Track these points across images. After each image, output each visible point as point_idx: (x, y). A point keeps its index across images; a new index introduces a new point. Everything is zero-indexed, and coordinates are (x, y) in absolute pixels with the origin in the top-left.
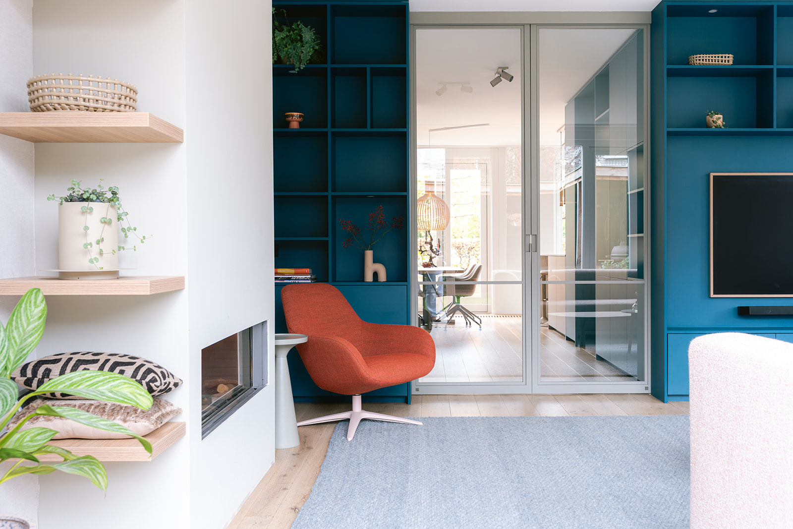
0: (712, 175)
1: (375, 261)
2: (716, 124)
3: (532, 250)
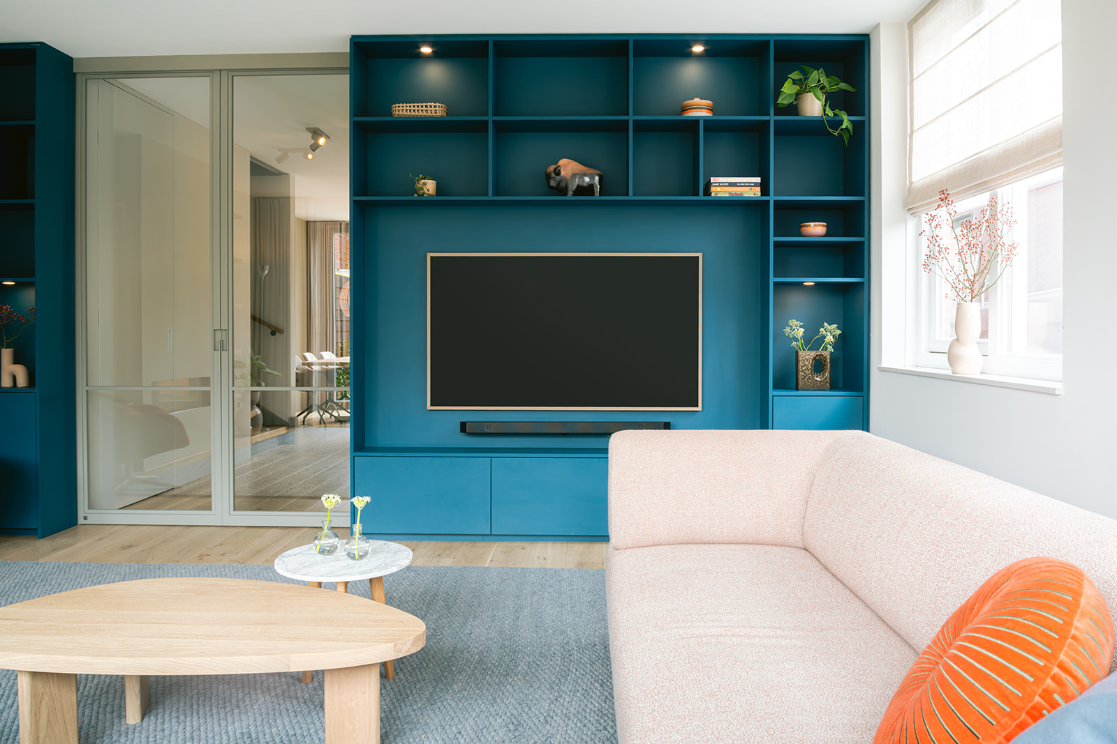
0: (429, 255)
1: (16, 361)
2: (422, 191)
3: (222, 349)
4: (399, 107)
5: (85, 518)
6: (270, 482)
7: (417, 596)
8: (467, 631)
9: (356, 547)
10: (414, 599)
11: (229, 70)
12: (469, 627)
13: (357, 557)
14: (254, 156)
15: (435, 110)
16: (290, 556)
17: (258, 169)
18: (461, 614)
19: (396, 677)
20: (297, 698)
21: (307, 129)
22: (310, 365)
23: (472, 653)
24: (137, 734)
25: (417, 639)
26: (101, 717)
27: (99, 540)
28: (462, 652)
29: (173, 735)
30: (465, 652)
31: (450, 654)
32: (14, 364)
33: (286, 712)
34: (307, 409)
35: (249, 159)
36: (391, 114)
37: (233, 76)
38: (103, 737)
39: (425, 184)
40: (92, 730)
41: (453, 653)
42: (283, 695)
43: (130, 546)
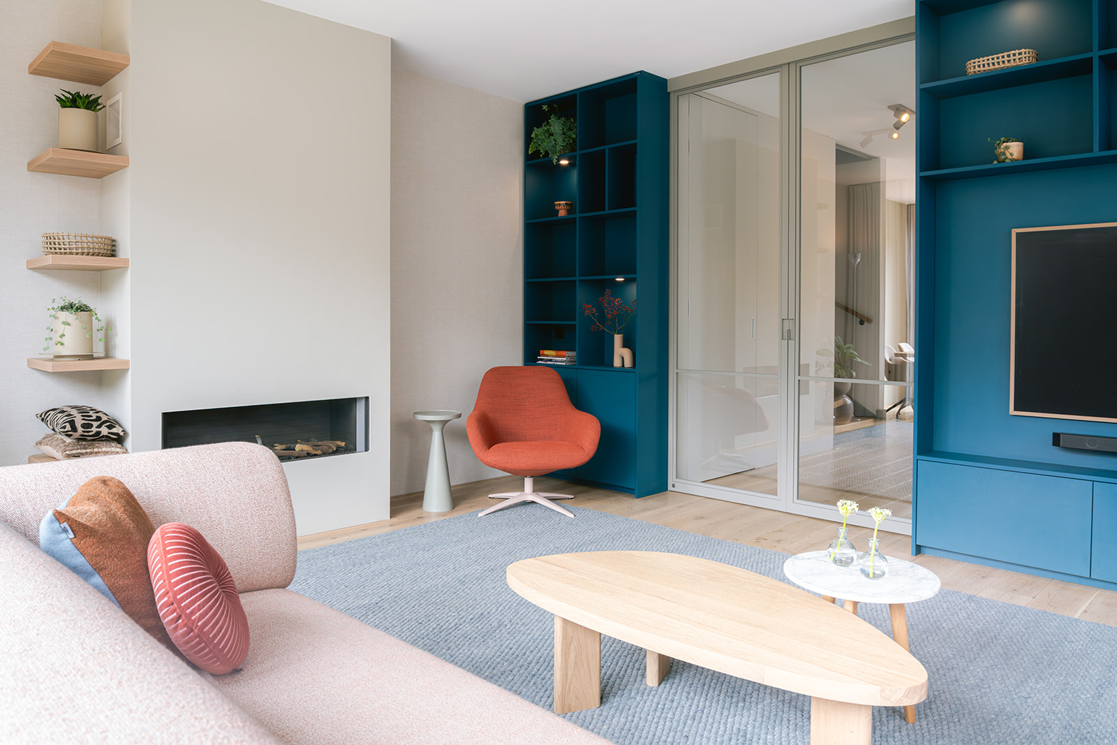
0: (1014, 232)
1: (625, 346)
2: (1003, 157)
3: (789, 338)
4: (974, 63)
5: (673, 486)
6: (845, 474)
7: (971, 633)
8: (1024, 694)
9: (870, 564)
10: (967, 636)
11: (796, 62)
12: (1028, 689)
13: (871, 575)
14: (840, 144)
15: (1021, 58)
16: (803, 558)
17: (844, 156)
18: (1022, 670)
19: (917, 723)
20: (802, 711)
21: (889, 107)
22: (904, 356)
23: (1022, 722)
24: (650, 697)
25: (912, 690)
26: (629, 671)
27: (680, 507)
28: (1009, 718)
29: (679, 709)
30: (1014, 719)
31: (992, 716)
32: (624, 347)
33: (787, 722)
34: (900, 403)
35: (835, 147)
36: (965, 73)
37: (800, 67)
38: (624, 690)
39: (1007, 148)
40: (618, 680)
41: (997, 715)
42: (790, 703)
43: (702, 518)
